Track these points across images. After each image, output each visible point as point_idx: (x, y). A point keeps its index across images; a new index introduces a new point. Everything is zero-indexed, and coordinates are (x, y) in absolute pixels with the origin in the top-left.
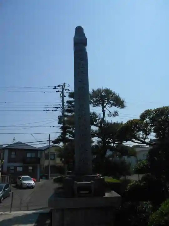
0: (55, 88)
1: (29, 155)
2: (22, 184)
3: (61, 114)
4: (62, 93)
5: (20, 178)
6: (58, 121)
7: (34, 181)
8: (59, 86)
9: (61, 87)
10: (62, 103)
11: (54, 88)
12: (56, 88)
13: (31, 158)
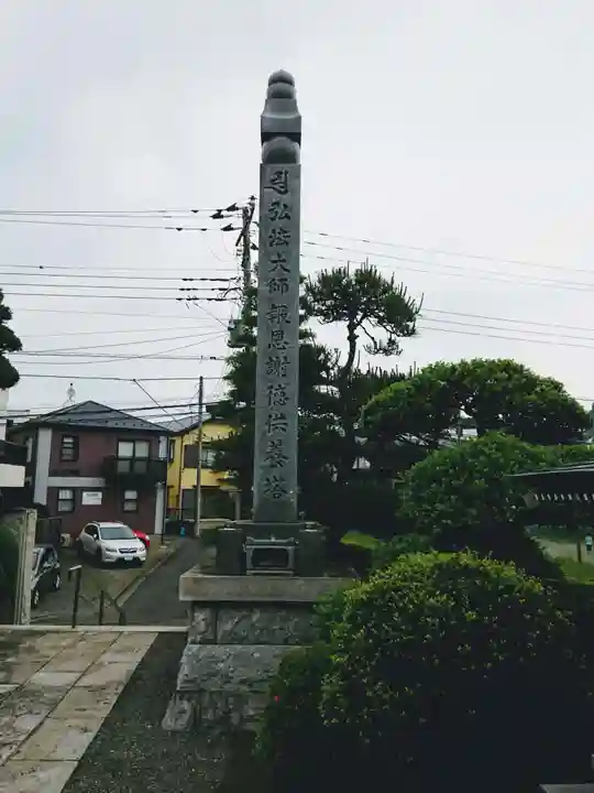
0: (218, 216)
1: (125, 450)
2: (99, 550)
3: (238, 315)
4: (245, 233)
5: (92, 531)
6: (228, 338)
7: (143, 540)
8: (233, 208)
9: (241, 212)
10: (242, 274)
11: (215, 217)
12: (222, 217)
13: (133, 460)
